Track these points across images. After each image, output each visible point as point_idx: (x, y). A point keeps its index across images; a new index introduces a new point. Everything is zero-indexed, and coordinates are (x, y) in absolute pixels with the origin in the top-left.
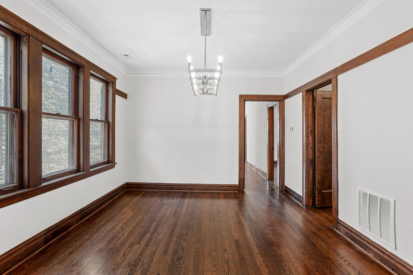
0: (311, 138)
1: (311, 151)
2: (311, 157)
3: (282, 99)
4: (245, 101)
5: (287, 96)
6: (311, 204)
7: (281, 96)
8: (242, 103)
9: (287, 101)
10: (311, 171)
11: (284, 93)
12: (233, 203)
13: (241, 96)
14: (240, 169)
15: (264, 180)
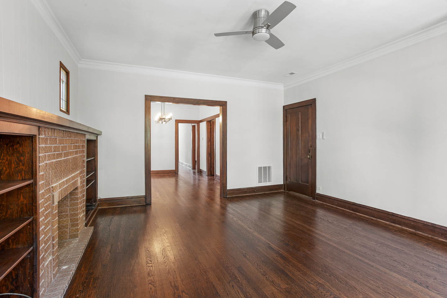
0: (209, 143)
1: (209, 149)
2: (209, 152)
3: (198, 122)
4: (178, 123)
5: (201, 121)
6: (210, 174)
7: (198, 121)
8: (177, 124)
9: (201, 124)
10: (210, 159)
11: (200, 119)
12: (172, 180)
13: (176, 120)
14: (176, 161)
15: (190, 170)
